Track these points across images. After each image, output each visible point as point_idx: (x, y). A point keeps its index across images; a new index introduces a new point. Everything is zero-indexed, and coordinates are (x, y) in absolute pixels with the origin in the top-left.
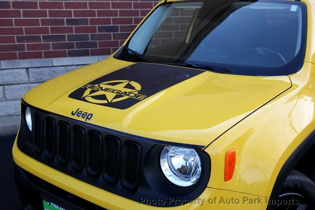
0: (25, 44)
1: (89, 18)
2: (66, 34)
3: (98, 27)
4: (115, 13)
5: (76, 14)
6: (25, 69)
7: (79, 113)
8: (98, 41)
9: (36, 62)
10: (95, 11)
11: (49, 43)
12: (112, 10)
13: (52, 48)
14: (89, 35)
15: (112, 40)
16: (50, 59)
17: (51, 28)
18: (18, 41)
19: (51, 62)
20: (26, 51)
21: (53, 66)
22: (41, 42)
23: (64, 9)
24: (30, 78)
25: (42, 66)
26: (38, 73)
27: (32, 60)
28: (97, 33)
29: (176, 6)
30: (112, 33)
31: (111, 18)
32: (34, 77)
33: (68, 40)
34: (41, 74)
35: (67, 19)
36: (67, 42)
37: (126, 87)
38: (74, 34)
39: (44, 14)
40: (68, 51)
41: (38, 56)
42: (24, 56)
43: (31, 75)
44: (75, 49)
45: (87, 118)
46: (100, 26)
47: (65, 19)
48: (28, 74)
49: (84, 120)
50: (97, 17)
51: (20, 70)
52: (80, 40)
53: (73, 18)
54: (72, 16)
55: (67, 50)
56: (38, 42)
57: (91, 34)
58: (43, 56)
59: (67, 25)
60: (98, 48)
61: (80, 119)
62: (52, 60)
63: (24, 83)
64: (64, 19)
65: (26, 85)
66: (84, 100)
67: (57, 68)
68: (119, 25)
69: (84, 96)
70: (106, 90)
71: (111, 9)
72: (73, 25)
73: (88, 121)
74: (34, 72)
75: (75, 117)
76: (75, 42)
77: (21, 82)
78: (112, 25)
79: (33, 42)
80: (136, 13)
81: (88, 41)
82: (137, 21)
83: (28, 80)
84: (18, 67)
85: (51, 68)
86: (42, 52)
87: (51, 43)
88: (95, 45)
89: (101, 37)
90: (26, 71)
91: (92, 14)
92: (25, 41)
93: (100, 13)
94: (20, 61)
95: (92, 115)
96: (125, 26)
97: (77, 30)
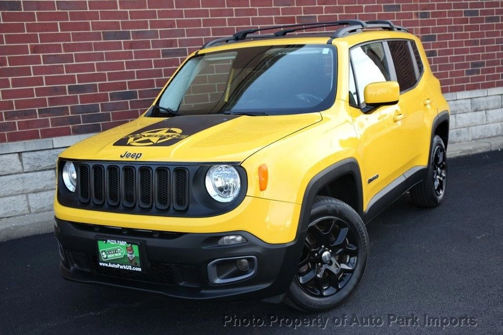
0: (16, 121)
1: (97, 83)
2: (69, 106)
3: (110, 93)
4: (131, 75)
5: (81, 79)
6: (17, 155)
7: (127, 155)
8: (110, 112)
9: (32, 144)
10: (105, 74)
11: (47, 118)
12: (127, 72)
13: (52, 125)
14: (98, 104)
15: (130, 110)
16: (50, 139)
17: (50, 99)
18: (6, 119)
19: (51, 143)
20: (18, 130)
21: (54, 148)
22: (37, 117)
23: (65, 74)
24: (24, 165)
25: (40, 149)
26: (35, 159)
27: (26, 141)
28: (110, 102)
29: (209, 58)
30: (129, 101)
31: (127, 81)
32: (30, 164)
33: (72, 113)
34: (39, 159)
35: (69, 86)
36: (70, 115)
37: (167, 132)
38: (80, 104)
39: (39, 81)
40: (73, 128)
41: (34, 136)
42: (14, 138)
43: (24, 162)
44: (82, 124)
45: (137, 157)
46: (112, 92)
47: (67, 86)
48: (21, 160)
49: (134, 160)
50: (107, 82)
51: (10, 155)
52: (87, 113)
53: (77, 84)
54: (75, 83)
55: (71, 126)
56: (33, 118)
57: (101, 104)
58: (40, 136)
59: (69, 93)
60: (112, 121)
61: (130, 159)
62: (52, 140)
63: (16, 174)
64: (65, 87)
65: (18, 176)
66: (129, 145)
67: (58, 150)
68: (137, 90)
69: (128, 142)
70: (149, 136)
71: (126, 70)
72: (78, 93)
73: (138, 160)
74: (28, 158)
75: (125, 159)
76: (81, 115)
77: (11, 172)
78: (128, 90)
79: (26, 119)
80: (159, 73)
81: (98, 113)
82: (161, 83)
83: (21, 169)
84: (8, 152)
85: (52, 151)
86: (38, 130)
87: (49, 118)
88: (107, 117)
89: (115, 107)
90: (18, 157)
91: (102, 77)
92: (16, 118)
93: (111, 76)
94: (10, 144)
95: (141, 154)
96: (146, 90)
97: (83, 99)
